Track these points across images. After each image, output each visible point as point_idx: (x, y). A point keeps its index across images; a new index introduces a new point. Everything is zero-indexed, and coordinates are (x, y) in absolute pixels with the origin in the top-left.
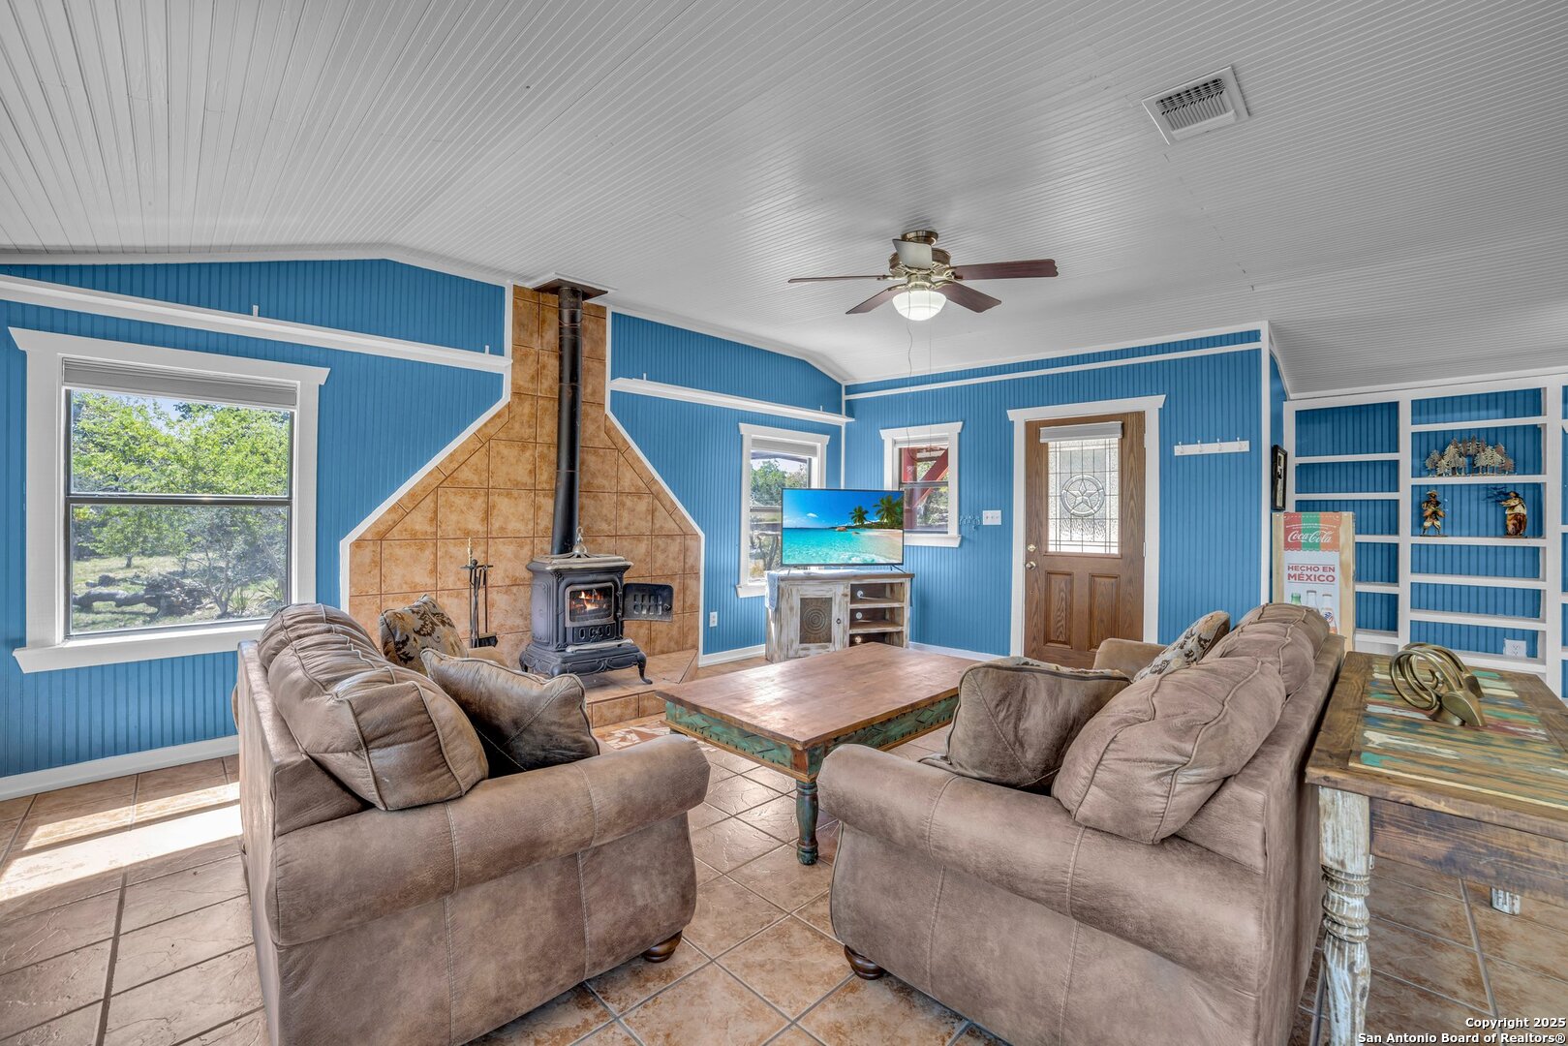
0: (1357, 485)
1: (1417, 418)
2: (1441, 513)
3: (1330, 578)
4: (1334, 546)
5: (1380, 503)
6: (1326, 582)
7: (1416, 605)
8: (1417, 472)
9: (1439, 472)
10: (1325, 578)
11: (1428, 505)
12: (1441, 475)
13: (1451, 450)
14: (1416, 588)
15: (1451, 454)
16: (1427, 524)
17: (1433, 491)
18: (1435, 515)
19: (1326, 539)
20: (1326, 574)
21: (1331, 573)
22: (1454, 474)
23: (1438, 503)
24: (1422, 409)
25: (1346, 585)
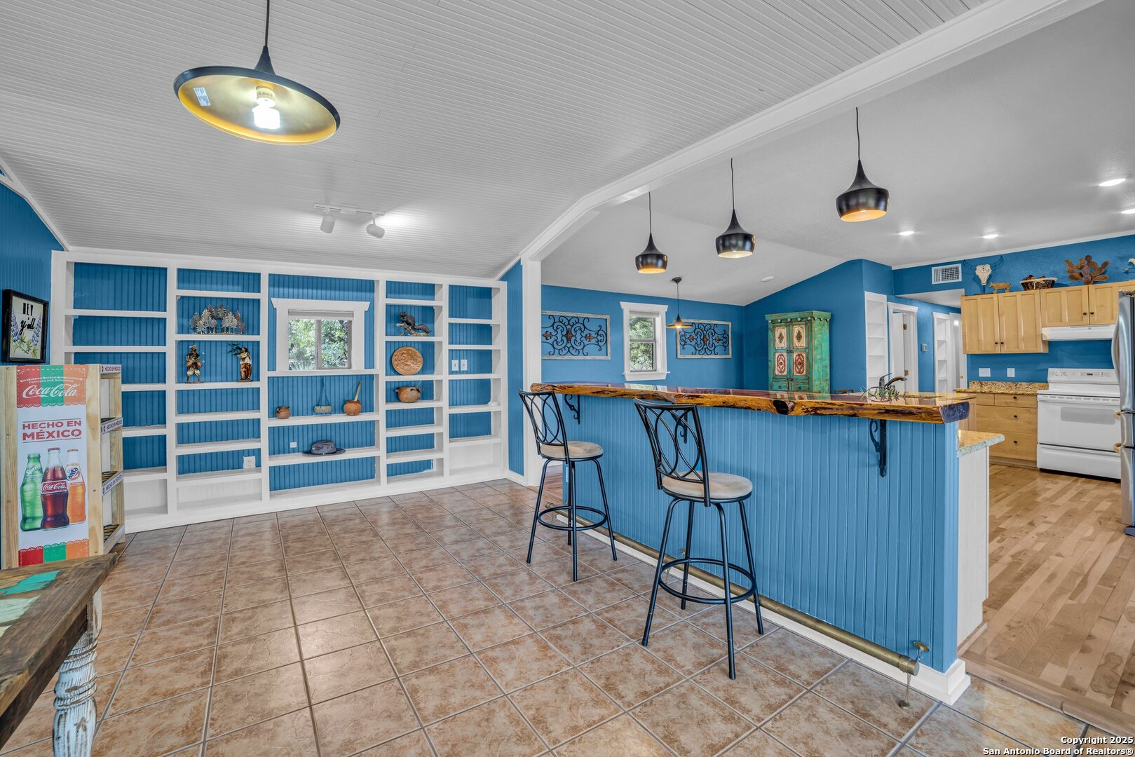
0: (137, 339)
1: (181, 285)
2: (199, 364)
3: (76, 433)
4: (80, 398)
5: (157, 355)
6: (71, 437)
7: (181, 440)
8: (181, 329)
9: (198, 330)
10: (70, 433)
11: (191, 357)
12: (199, 333)
13: (206, 313)
14: (180, 427)
15: (206, 317)
16: (190, 373)
17: (195, 346)
18: (195, 365)
19: (71, 392)
20: (71, 429)
21: (77, 427)
22: (208, 333)
23: (197, 356)
24: (187, 276)
25: (94, 437)
